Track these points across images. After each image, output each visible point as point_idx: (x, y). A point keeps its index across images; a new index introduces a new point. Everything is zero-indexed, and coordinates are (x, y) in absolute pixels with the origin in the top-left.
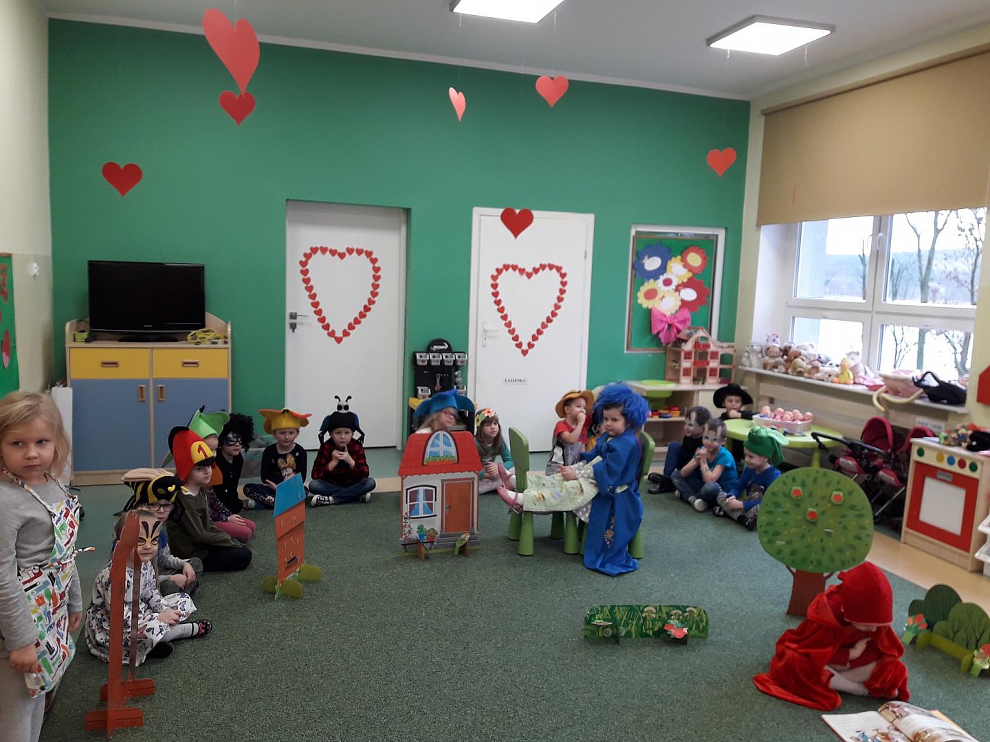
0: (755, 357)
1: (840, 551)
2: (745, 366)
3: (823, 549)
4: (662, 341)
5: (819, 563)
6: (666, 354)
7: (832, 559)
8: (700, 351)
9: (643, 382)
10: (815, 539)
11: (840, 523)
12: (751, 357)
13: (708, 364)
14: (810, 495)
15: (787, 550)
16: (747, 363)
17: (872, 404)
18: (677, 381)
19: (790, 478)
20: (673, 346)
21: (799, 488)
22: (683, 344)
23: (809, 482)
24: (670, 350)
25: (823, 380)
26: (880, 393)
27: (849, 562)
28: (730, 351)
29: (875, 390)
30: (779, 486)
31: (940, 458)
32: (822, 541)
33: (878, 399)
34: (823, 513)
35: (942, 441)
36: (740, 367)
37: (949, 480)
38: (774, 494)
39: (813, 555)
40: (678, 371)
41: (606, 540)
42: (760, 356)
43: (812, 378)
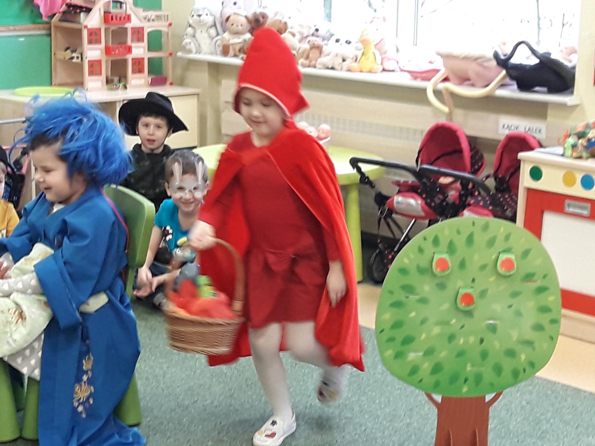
0: (205, 35)
1: (511, 353)
2: (190, 51)
3: (484, 355)
4: (42, 10)
5: (478, 378)
6: (50, 35)
7: (498, 370)
8: (113, 28)
9: (18, 90)
10: (472, 339)
11: (510, 306)
12: (198, 35)
13: (129, 50)
14: (462, 265)
15: (426, 366)
16: (193, 47)
17: (427, 102)
18: (79, 84)
19: (430, 239)
20: (60, 20)
21: (445, 256)
22: (82, 15)
23: (460, 242)
24: (56, 27)
25: (333, 68)
26: (435, 84)
27: (524, 370)
28: (161, 26)
29: (429, 80)
30: (412, 256)
31: (569, 180)
32: (482, 341)
33: (437, 93)
34: (483, 293)
35: (569, 152)
36: (179, 54)
37: (586, 213)
38: (403, 271)
39: (469, 368)
40: (80, 67)
41: (76, 404)
42: (213, 32)
43: (315, 67)
